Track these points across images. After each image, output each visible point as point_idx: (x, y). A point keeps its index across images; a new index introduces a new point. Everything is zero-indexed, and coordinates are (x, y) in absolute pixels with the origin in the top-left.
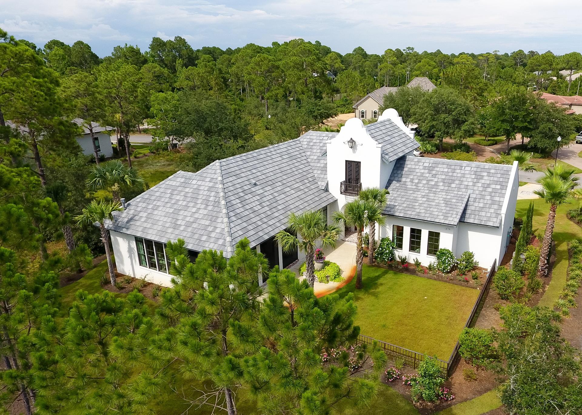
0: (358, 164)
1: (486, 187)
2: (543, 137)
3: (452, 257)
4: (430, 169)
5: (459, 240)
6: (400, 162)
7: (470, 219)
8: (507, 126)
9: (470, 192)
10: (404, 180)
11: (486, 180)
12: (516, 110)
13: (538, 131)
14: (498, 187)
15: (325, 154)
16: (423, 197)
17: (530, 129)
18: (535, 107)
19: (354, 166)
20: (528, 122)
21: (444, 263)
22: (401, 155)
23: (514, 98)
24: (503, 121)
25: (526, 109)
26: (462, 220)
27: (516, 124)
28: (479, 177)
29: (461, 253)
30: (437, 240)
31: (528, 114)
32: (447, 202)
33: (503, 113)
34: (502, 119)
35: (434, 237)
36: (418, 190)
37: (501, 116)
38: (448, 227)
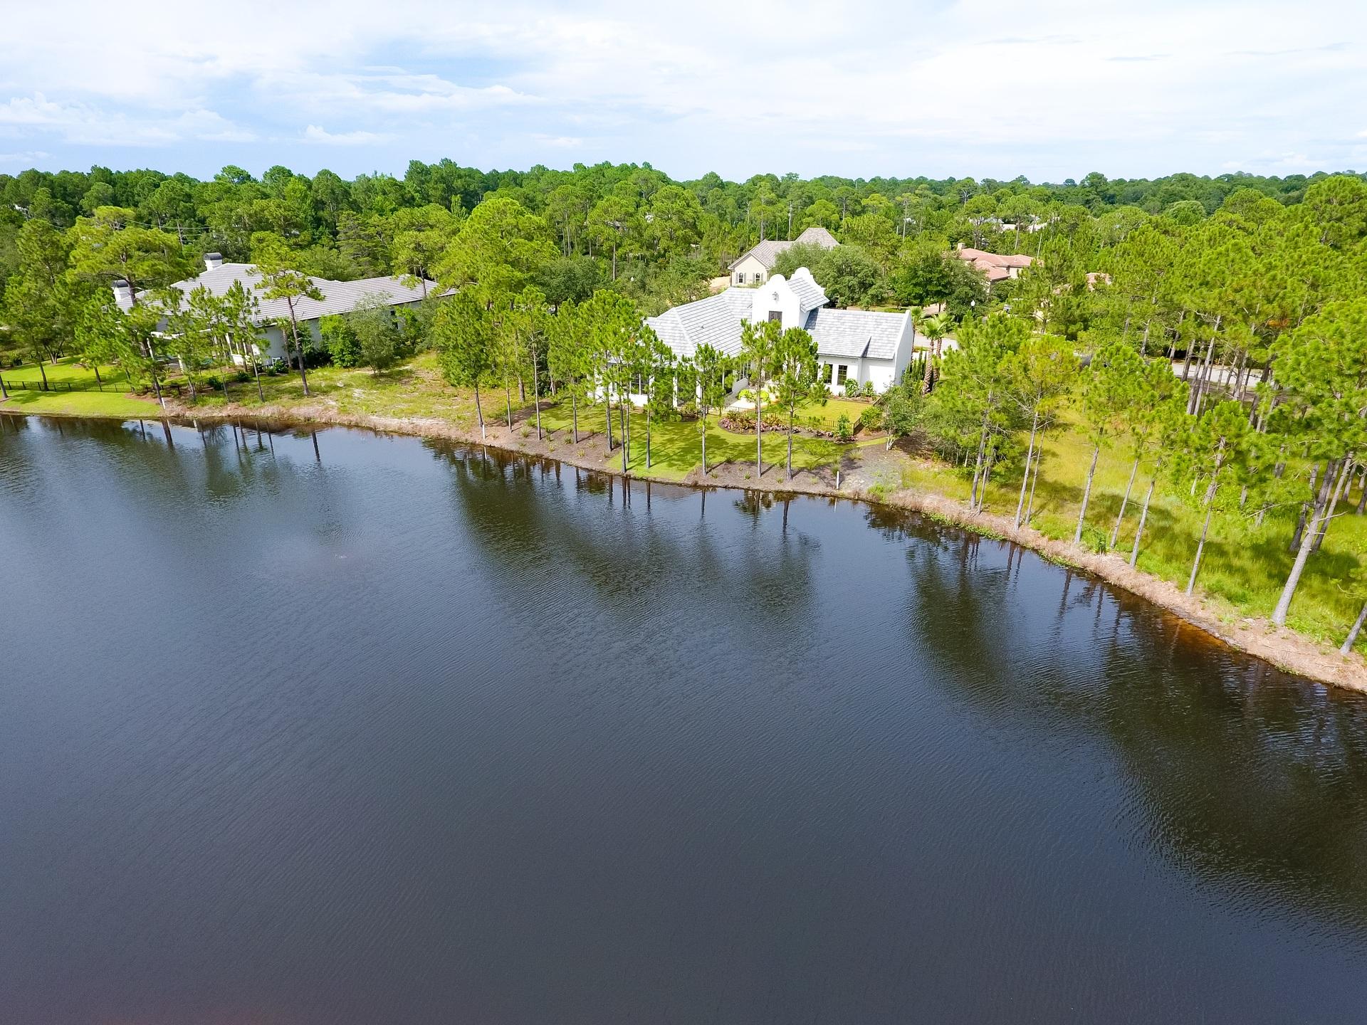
0: (780, 314)
1: (884, 331)
2: (959, 303)
3: (857, 384)
4: (839, 318)
5: (863, 372)
6: (813, 313)
7: (869, 355)
8: (919, 290)
9: (871, 335)
10: (816, 327)
11: (884, 326)
12: (930, 272)
13: (954, 296)
14: (893, 330)
15: (751, 306)
16: (834, 339)
17: (945, 293)
18: (951, 270)
19: (776, 315)
20: (943, 286)
21: (850, 389)
22: (814, 307)
23: (927, 258)
24: (915, 285)
25: (941, 271)
26: (864, 356)
27: (929, 288)
28: (878, 324)
29: (865, 383)
30: (845, 373)
31: (943, 277)
32: (852, 343)
33: (915, 276)
34: (914, 282)
35: (843, 369)
36: (829, 335)
37: (913, 278)
38: (853, 359)
